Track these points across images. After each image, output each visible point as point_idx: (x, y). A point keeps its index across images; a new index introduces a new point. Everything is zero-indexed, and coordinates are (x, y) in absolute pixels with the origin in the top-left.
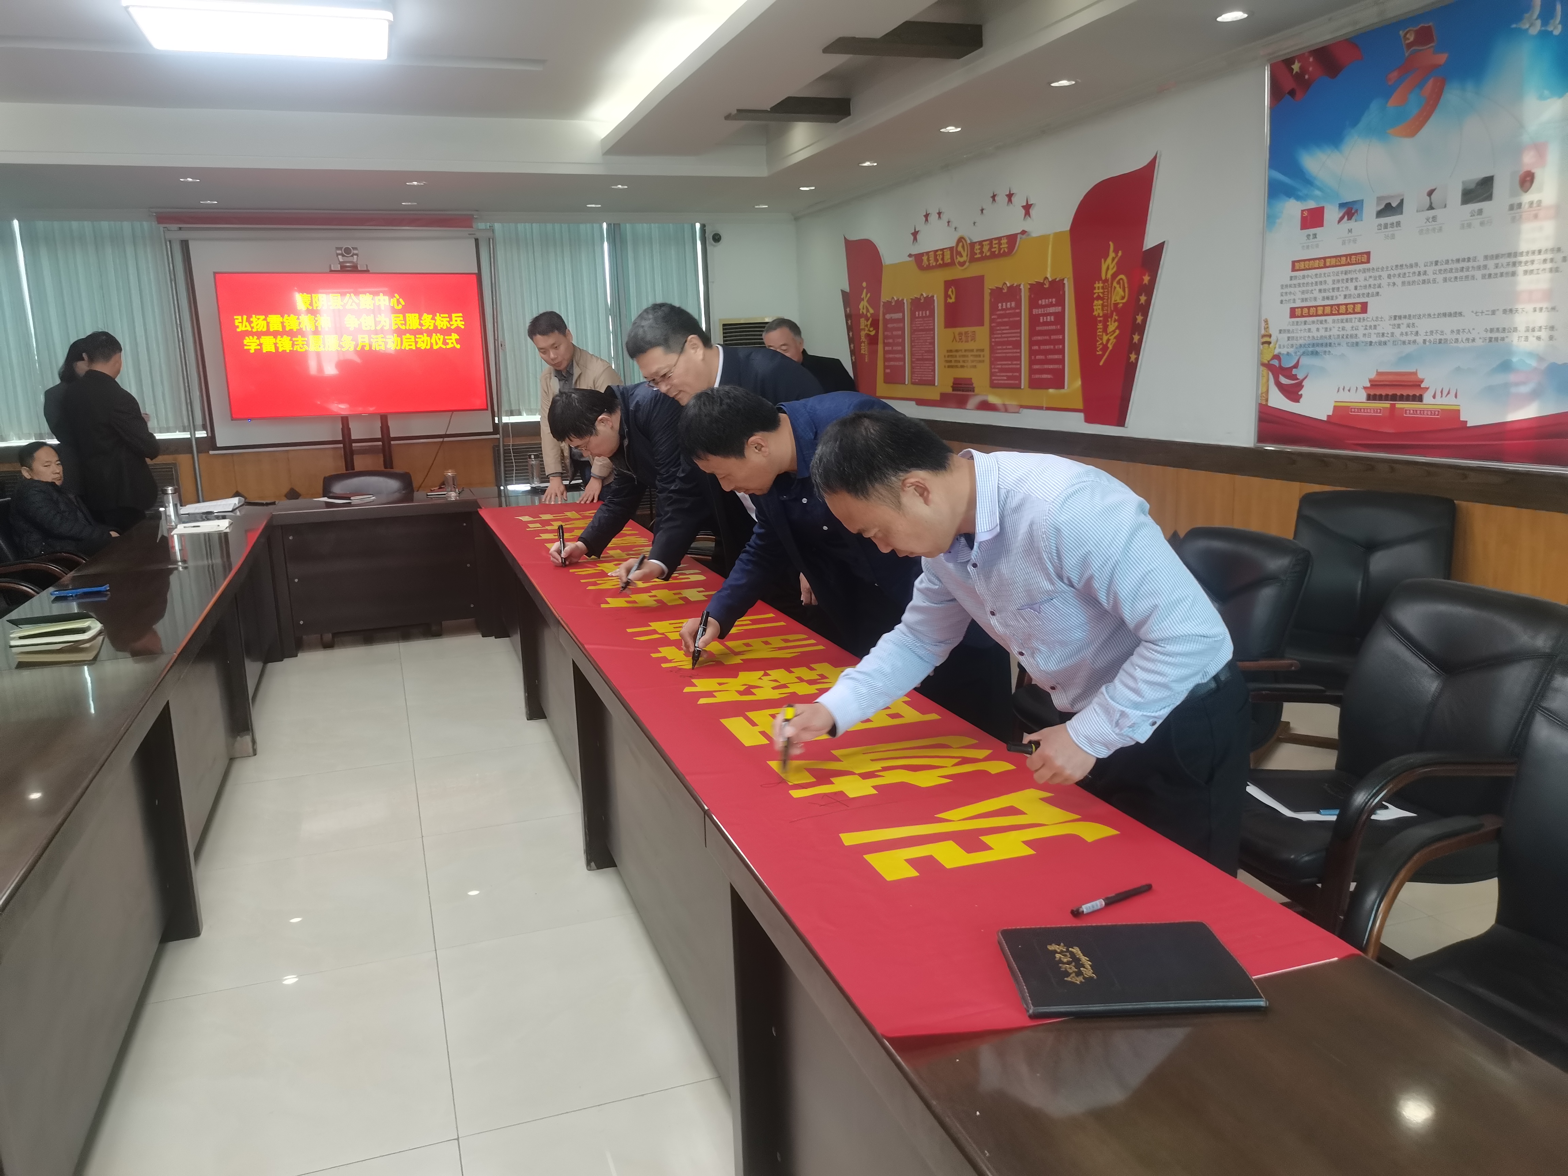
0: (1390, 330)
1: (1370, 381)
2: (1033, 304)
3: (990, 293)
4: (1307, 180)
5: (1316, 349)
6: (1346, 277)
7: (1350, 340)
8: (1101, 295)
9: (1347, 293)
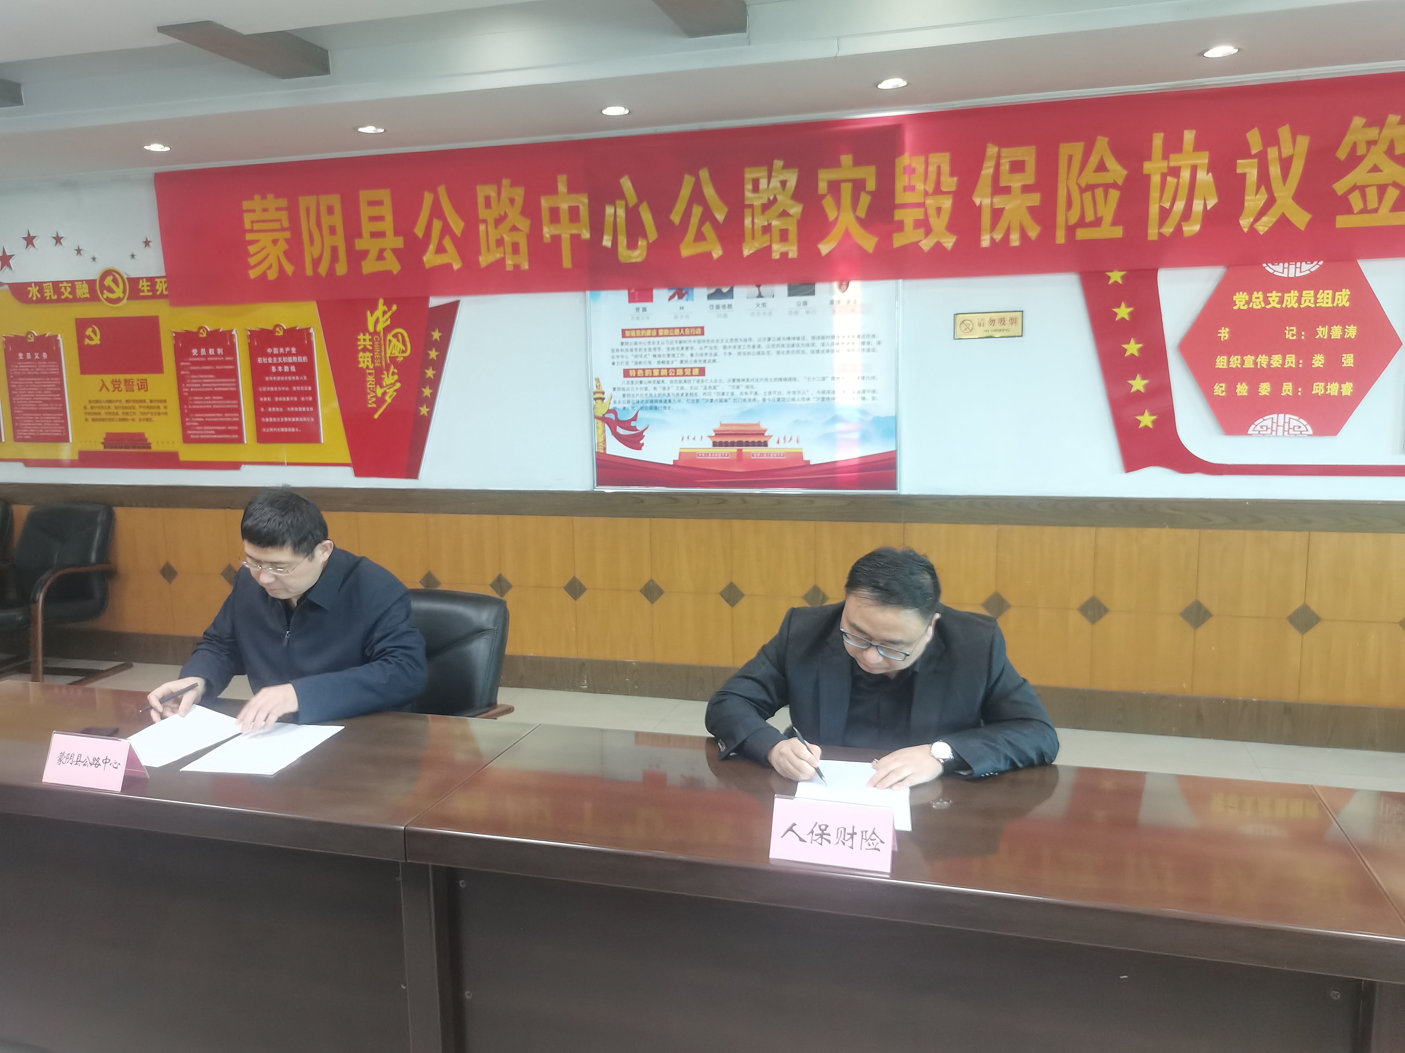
0: (728, 390)
1: (715, 431)
2: (256, 352)
3: (174, 337)
5: (653, 405)
6: (681, 345)
7: (689, 397)
8: (370, 347)
9: (684, 359)
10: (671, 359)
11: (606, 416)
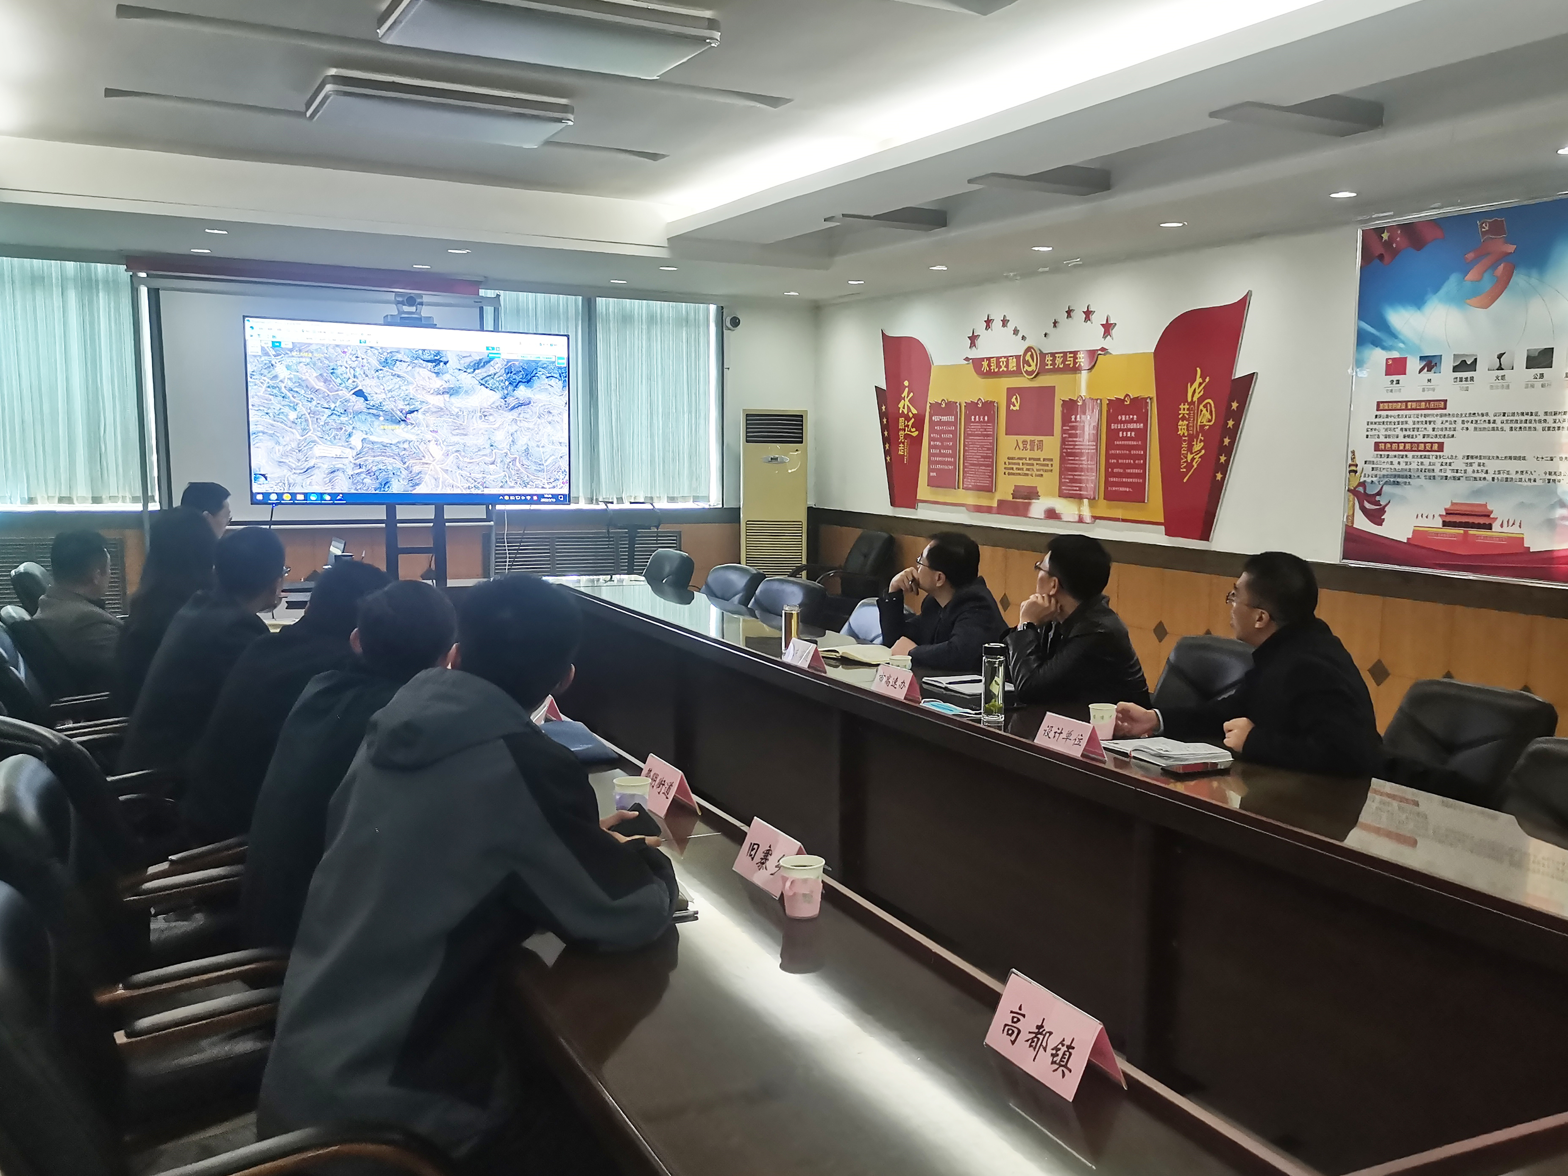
0: (1462, 467)
1: (1446, 509)
2: (1111, 419)
3: (1062, 404)
4: (1392, 334)
5: (1397, 479)
6: (1426, 419)
8: (1187, 416)
9: (1426, 433)
10: (1416, 433)
11: (1357, 489)
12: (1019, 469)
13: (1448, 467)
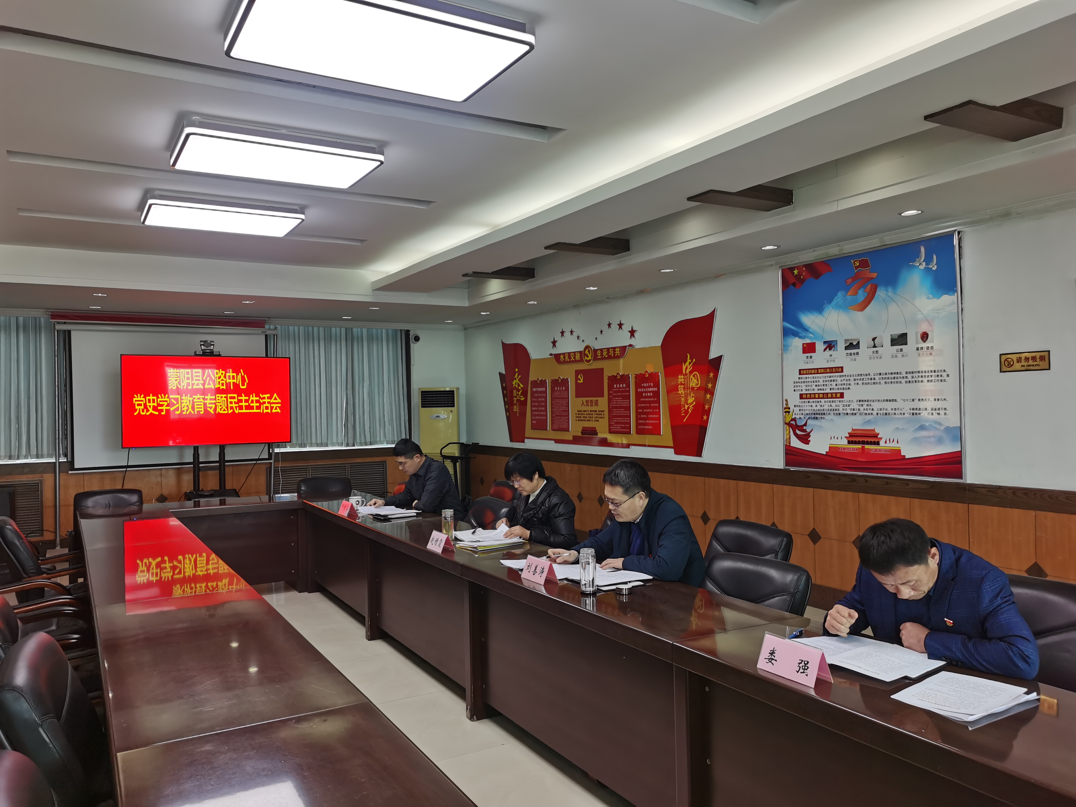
0: (857, 407)
1: (849, 434)
2: (638, 386)
3: (608, 378)
4: (806, 330)
5: (816, 416)
6: (831, 379)
7: (835, 412)
8: (683, 383)
9: (832, 387)
10: (825, 387)
11: (791, 422)
12: (584, 417)
13: (848, 408)
